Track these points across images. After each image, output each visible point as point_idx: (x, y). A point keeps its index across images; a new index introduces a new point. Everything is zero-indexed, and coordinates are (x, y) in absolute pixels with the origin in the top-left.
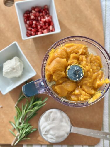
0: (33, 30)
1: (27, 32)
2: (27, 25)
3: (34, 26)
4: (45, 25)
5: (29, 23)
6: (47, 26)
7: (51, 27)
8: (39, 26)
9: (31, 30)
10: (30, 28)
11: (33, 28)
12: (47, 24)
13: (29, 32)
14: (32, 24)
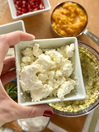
0: (23, 9)
1: (17, 13)
2: (17, 6)
3: (24, 6)
4: (35, 4)
5: (19, 3)
6: (37, 5)
7: (41, 6)
8: (29, 6)
9: (21, 10)
10: (20, 8)
11: (24, 8)
12: (37, 3)
13: (19, 12)
14: (22, 4)
